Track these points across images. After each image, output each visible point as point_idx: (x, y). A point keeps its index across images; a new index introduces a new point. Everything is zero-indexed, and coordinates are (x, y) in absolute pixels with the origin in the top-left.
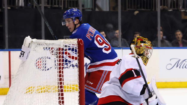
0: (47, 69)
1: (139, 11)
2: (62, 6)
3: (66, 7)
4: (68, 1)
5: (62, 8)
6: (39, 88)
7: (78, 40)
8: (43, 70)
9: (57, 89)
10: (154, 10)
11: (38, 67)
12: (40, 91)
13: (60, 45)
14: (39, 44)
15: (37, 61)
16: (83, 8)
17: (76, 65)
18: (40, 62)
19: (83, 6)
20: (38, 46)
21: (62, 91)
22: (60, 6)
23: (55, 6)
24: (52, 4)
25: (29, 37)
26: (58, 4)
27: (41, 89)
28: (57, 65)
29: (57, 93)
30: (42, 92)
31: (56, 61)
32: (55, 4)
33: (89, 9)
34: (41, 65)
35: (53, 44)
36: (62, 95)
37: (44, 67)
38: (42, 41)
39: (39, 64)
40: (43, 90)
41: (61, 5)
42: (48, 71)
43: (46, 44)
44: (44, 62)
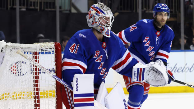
0: (22, 74)
1: (119, 12)
2: (38, 8)
3: (43, 8)
4: (44, 3)
5: (39, 10)
6: (14, 94)
7: (56, 44)
8: (18, 75)
9: (33, 96)
10: (134, 11)
11: (12, 72)
12: (15, 98)
13: (36, 49)
14: (14, 49)
15: (12, 66)
16: (60, 10)
17: (54, 70)
18: (16, 67)
19: (60, 8)
20: (13, 50)
21: (38, 97)
22: (36, 8)
23: (31, 8)
24: (27, 5)
25: (3, 41)
26: (34, 6)
27: (16, 95)
28: (32, 69)
29: (33, 100)
30: (16, 98)
31: (32, 66)
32: (31, 5)
33: (67, 10)
34: (17, 71)
35: (29, 48)
36: (38, 101)
37: (20, 72)
38: (17, 45)
39: (13, 70)
40: (18, 97)
41: (37, 6)
42: (24, 76)
43: (22, 48)
44: (20, 67)
